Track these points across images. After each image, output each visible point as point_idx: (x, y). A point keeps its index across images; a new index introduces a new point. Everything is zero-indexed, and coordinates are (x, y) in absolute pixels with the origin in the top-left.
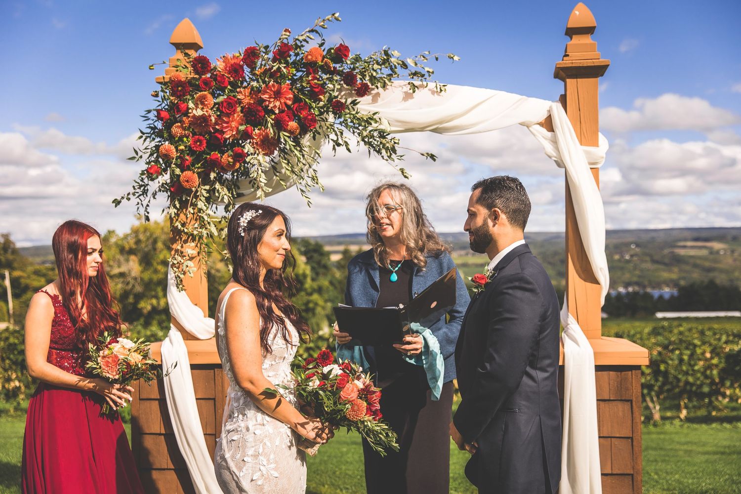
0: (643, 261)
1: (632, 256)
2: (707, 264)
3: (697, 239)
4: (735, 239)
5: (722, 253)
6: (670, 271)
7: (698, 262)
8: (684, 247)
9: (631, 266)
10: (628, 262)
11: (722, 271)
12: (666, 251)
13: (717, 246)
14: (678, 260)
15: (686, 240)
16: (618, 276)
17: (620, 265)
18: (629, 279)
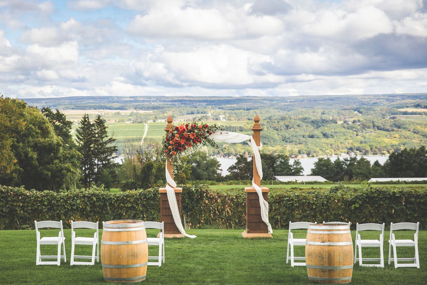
0: (364, 126)
1: (354, 122)
6: (391, 137)
7: (418, 127)
8: (405, 113)
9: (353, 132)
10: (351, 127)
12: (388, 118)
14: (398, 126)
15: (407, 106)
16: (342, 141)
17: (344, 130)
18: (352, 144)
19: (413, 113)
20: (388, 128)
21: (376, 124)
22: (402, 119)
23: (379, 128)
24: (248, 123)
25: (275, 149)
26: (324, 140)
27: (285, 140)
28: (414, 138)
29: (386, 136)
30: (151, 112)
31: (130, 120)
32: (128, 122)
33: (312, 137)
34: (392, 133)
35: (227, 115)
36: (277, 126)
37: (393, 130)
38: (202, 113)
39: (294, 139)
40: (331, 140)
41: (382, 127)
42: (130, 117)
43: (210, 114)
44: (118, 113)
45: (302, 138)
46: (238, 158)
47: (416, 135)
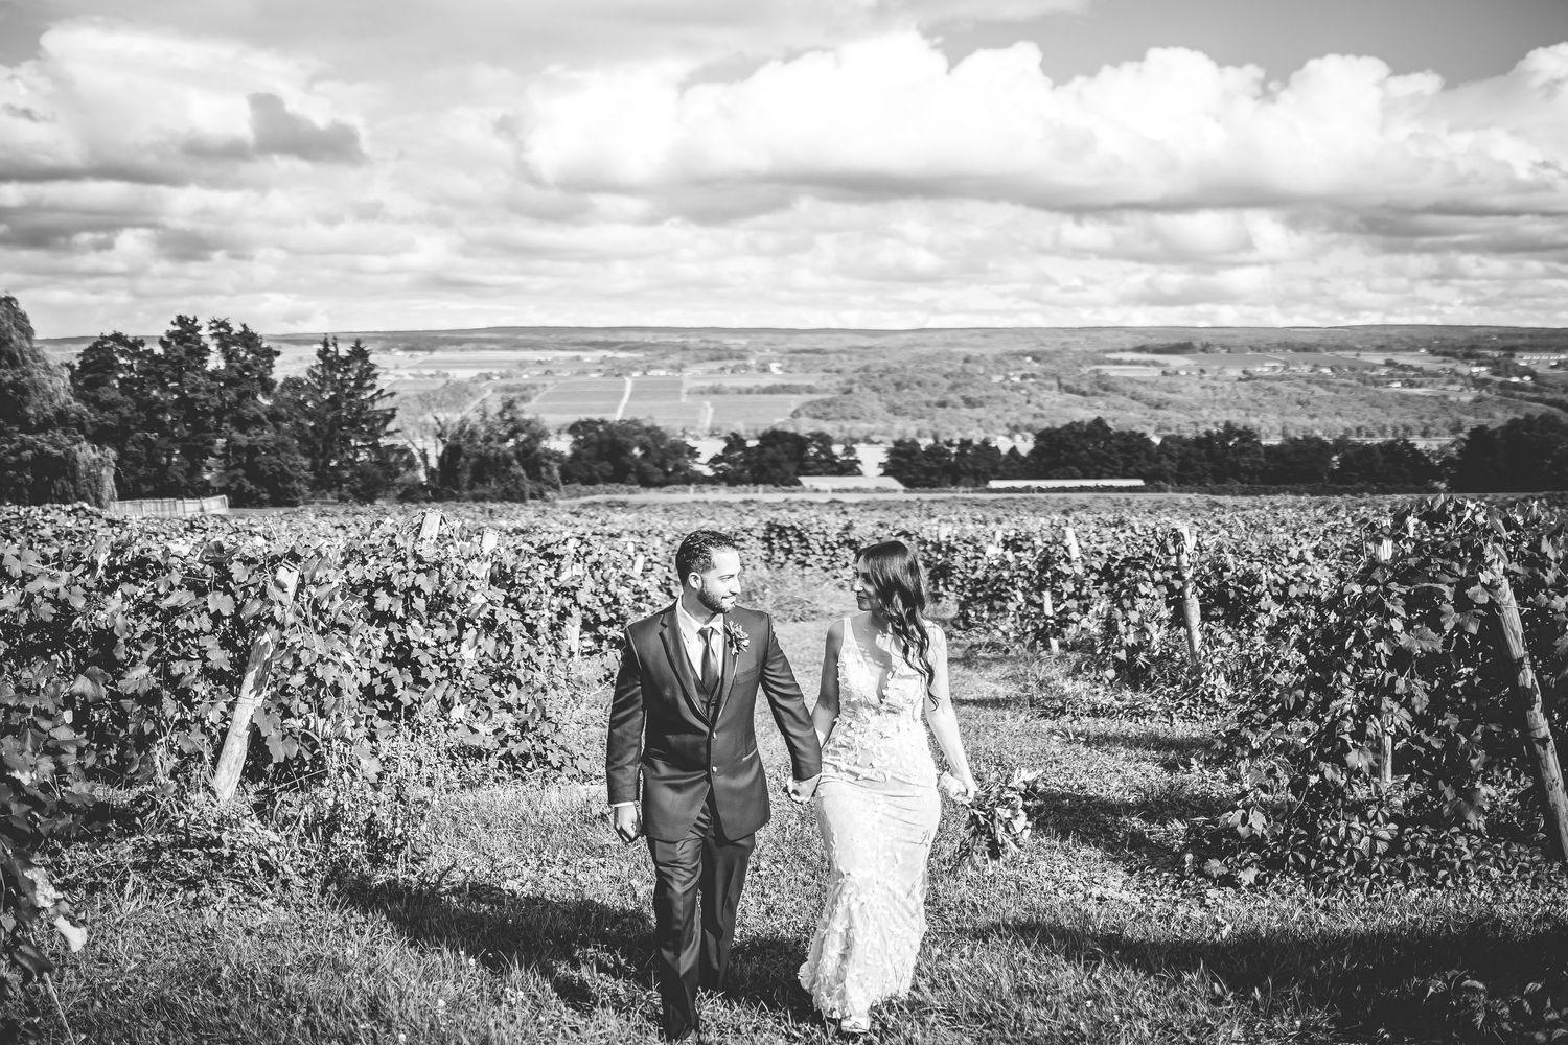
0: (1042, 386)
1: (1024, 377)
2: (1156, 395)
3: (1140, 349)
4: (1206, 348)
5: (1183, 373)
6: (1091, 406)
7: (1141, 389)
8: (1118, 362)
9: (1020, 396)
10: (1017, 388)
11: (1180, 407)
12: (1085, 370)
13: (1175, 361)
14: (1105, 386)
15: (1122, 350)
16: (998, 412)
17: (1003, 392)
18: (1017, 418)
19: (1132, 363)
20: (1085, 387)
21: (1065, 382)
22: (1112, 371)
23: (1069, 390)
24: (823, 379)
25: (872, 427)
26: (965, 411)
27: (895, 410)
28: (1132, 408)
29: (1081, 405)
30: (639, 355)
31: (599, 371)
32: (594, 375)
33: (943, 405)
34: (1091, 398)
35: (787, 362)
36: (879, 384)
37: (1094, 394)
38: (738, 358)
39: (910, 409)
40: (979, 412)
41: (1075, 387)
42: (600, 367)
43: (752, 362)
44: (578, 358)
45: (924, 408)
46: (727, 439)
47: (1135, 403)
